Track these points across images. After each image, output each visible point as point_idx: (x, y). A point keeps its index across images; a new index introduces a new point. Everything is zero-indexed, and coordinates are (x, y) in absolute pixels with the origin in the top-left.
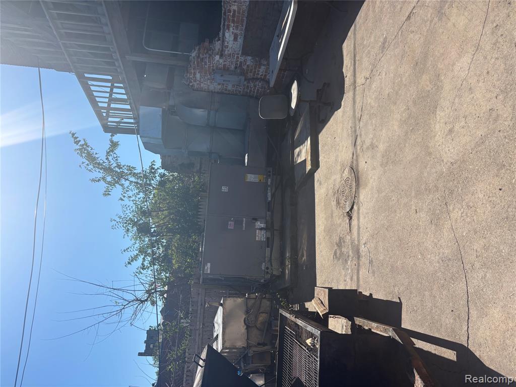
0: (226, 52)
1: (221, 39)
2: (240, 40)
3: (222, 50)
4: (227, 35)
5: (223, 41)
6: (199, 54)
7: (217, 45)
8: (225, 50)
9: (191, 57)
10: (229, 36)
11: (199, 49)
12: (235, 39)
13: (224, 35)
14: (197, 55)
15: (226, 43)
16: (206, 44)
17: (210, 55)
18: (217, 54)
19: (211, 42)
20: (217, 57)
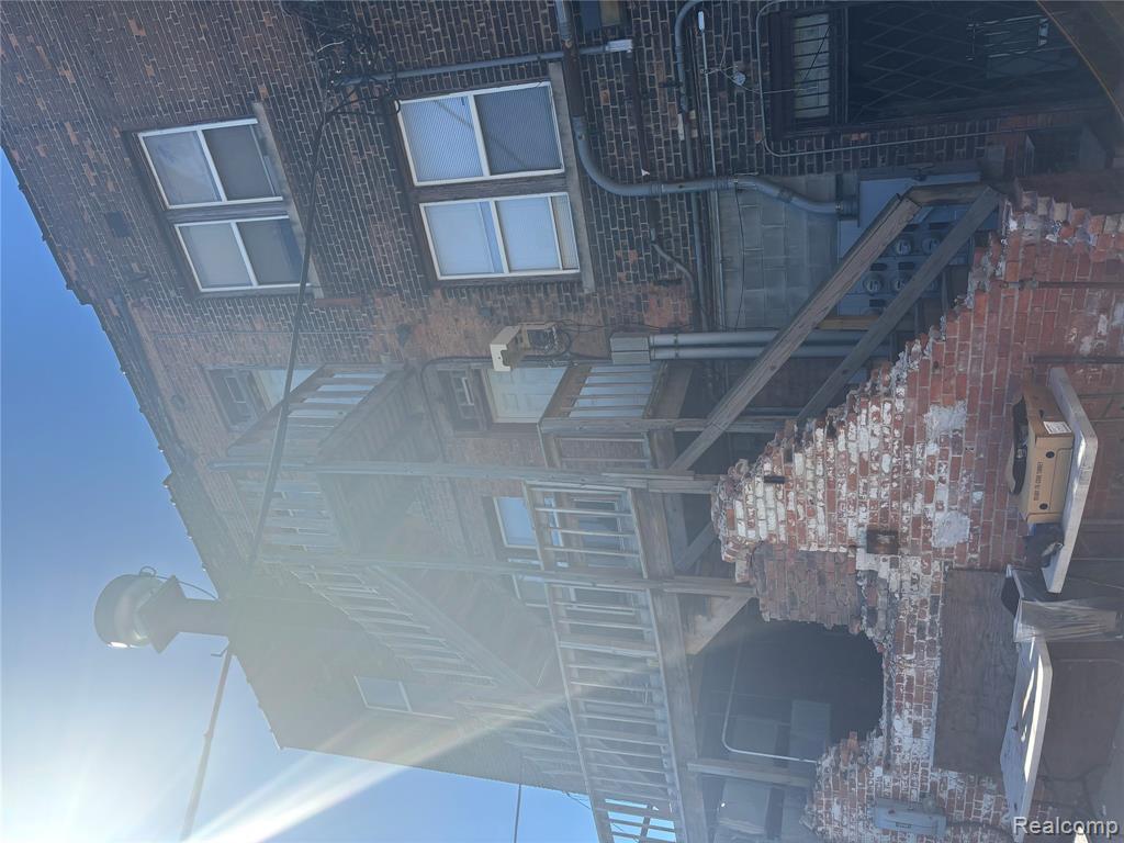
0: (898, 761)
1: (885, 733)
2: (928, 736)
3: (888, 756)
4: (897, 723)
5: (890, 737)
6: (838, 762)
7: (877, 745)
8: (895, 756)
9: (818, 770)
10: (901, 726)
11: (838, 753)
12: (917, 733)
13: (890, 724)
14: (834, 764)
15: (896, 741)
16: (853, 741)
17: (862, 767)
18: (878, 764)
19: (862, 738)
20: (878, 771)
